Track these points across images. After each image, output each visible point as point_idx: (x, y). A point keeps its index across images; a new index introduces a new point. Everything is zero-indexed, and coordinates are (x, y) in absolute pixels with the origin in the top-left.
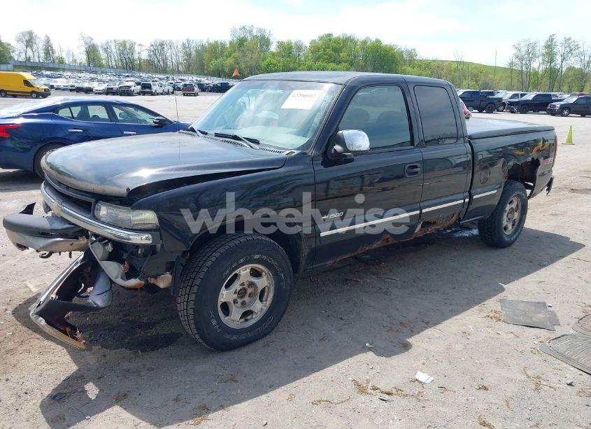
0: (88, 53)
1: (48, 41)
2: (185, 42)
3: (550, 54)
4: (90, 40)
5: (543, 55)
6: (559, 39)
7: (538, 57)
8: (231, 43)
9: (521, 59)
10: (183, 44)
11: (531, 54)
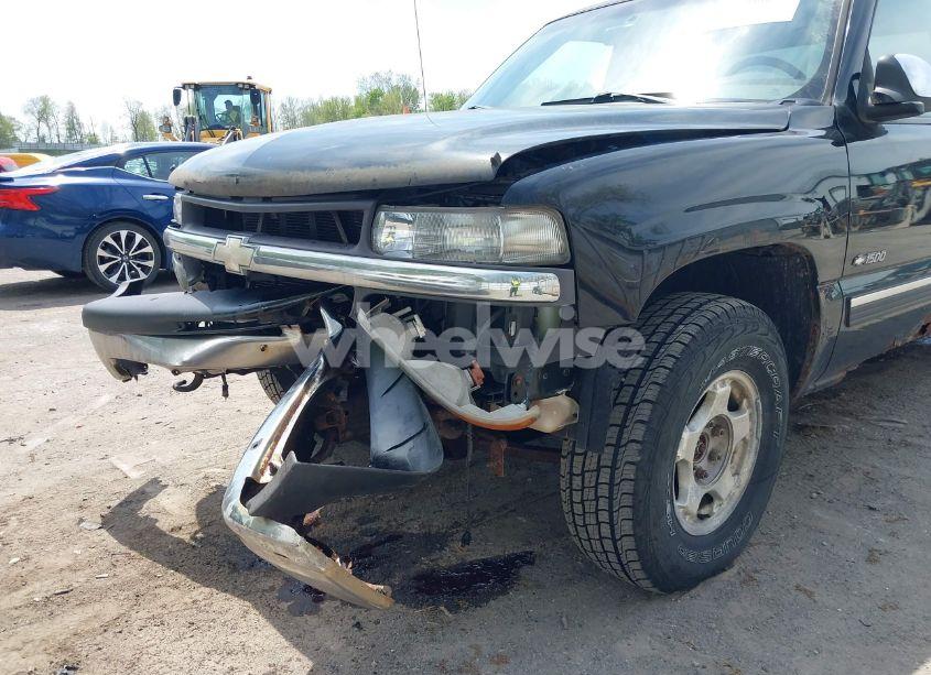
0: (135, 126)
1: (72, 111)
2: (286, 102)
4: (136, 105)
8: (357, 99)
10: (283, 105)
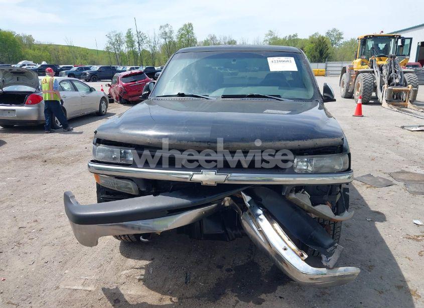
3: (131, 42)
5: (127, 42)
6: (134, 32)
7: (124, 43)
9: (113, 44)
11: (119, 42)
